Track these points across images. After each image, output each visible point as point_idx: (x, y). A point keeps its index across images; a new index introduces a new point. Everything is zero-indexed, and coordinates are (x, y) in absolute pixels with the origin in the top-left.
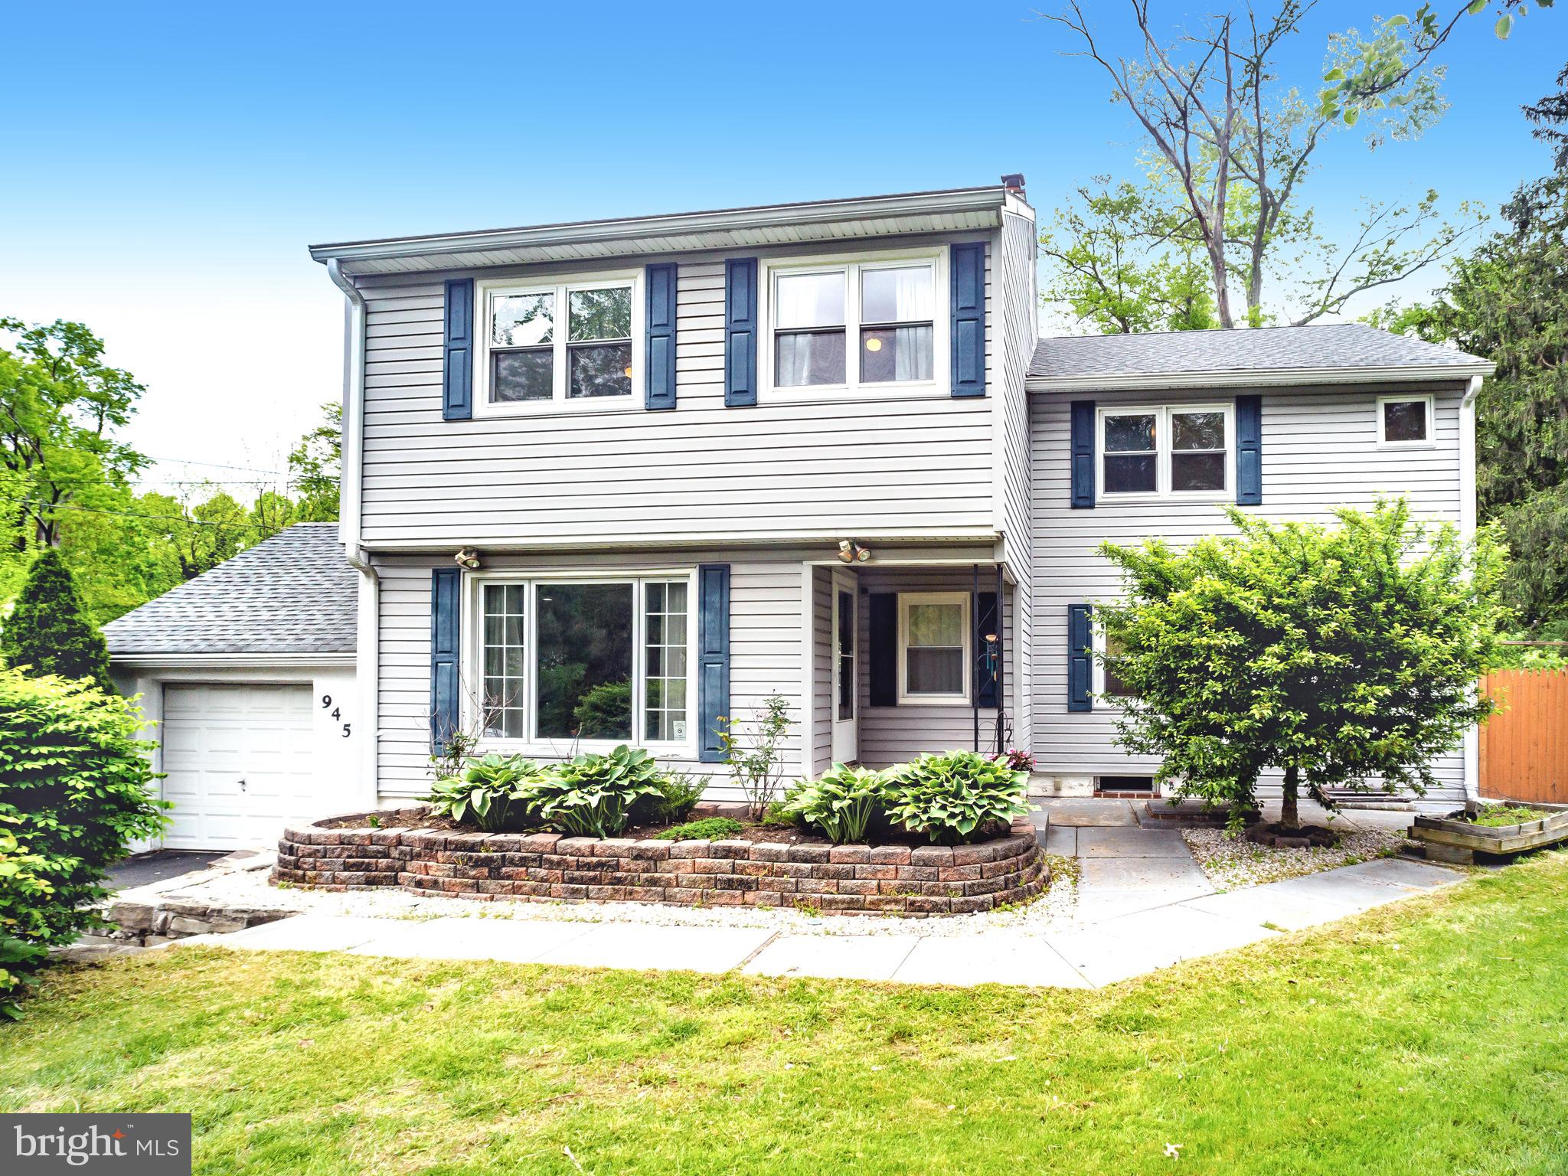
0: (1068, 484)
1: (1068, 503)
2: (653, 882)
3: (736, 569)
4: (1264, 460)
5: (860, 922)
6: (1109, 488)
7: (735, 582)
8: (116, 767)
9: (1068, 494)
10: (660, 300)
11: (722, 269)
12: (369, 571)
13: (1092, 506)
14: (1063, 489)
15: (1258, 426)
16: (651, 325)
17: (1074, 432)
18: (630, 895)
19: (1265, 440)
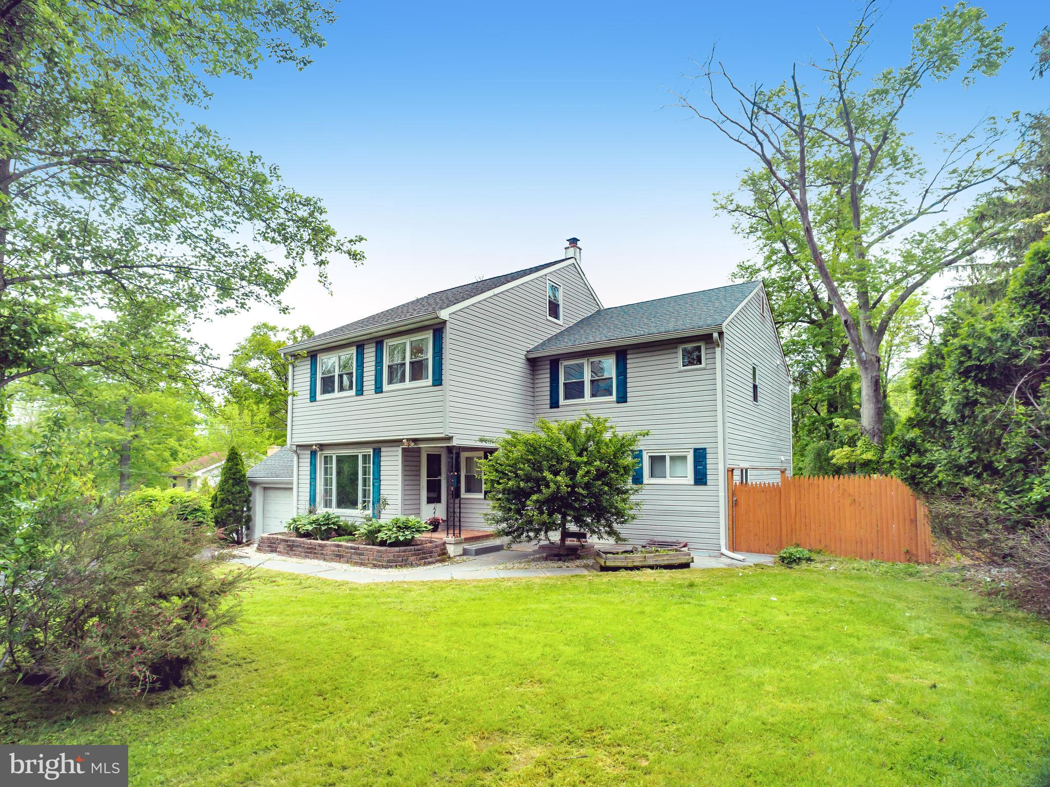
0: (548, 397)
1: (548, 406)
2: (322, 554)
3: (383, 449)
4: (628, 380)
5: (362, 569)
6: (566, 398)
7: (382, 454)
8: (199, 514)
9: (548, 402)
10: (360, 356)
11: (374, 345)
12: (296, 452)
13: (558, 407)
14: (547, 400)
15: (625, 364)
16: (357, 366)
17: (551, 373)
18: (317, 558)
19: (628, 371)
